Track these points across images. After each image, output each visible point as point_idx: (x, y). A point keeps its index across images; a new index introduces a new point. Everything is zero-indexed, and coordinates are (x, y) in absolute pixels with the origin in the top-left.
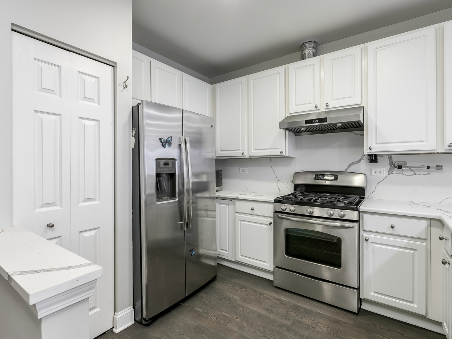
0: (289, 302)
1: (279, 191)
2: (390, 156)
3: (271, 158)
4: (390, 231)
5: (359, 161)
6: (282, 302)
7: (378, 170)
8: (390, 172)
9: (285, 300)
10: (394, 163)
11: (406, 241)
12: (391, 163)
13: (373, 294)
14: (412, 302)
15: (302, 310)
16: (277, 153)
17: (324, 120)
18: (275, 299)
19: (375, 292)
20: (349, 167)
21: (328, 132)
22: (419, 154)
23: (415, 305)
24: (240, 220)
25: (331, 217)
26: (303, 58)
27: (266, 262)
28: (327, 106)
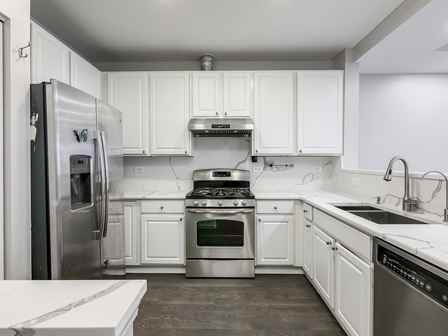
0: (204, 287)
1: (178, 188)
2: (264, 157)
3: (170, 157)
4: (274, 211)
5: (244, 161)
6: (198, 289)
7: (257, 168)
8: (264, 169)
9: (200, 286)
10: (267, 163)
11: (282, 217)
12: (265, 163)
13: (263, 260)
14: (286, 258)
15: (217, 289)
16: (181, 152)
17: (228, 126)
18: (192, 288)
19: (265, 258)
20: (238, 165)
21: (222, 136)
22: (281, 156)
23: (287, 260)
24: (147, 221)
25: (236, 206)
26: (202, 68)
27: (176, 257)
28: (226, 114)
